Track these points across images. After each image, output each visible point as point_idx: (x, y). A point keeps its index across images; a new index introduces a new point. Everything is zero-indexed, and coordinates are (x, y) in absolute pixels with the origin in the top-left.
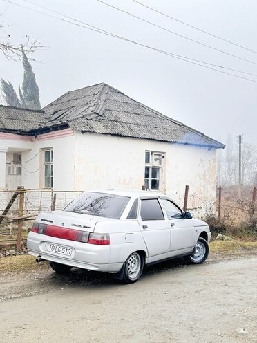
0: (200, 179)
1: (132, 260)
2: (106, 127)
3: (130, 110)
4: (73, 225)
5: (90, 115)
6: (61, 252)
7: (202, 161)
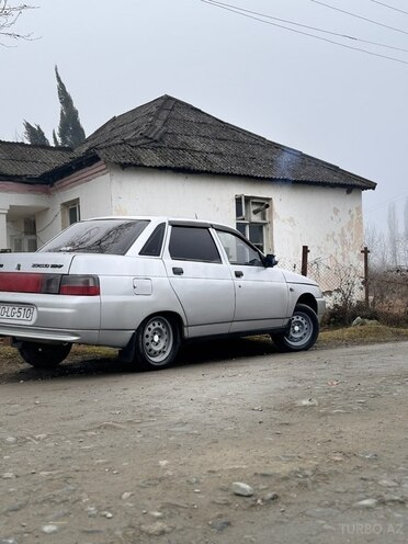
0: (336, 242)
1: (153, 328)
2: (164, 158)
3: (210, 132)
4: (34, 266)
5: (136, 140)
6: (15, 317)
7: (336, 211)
